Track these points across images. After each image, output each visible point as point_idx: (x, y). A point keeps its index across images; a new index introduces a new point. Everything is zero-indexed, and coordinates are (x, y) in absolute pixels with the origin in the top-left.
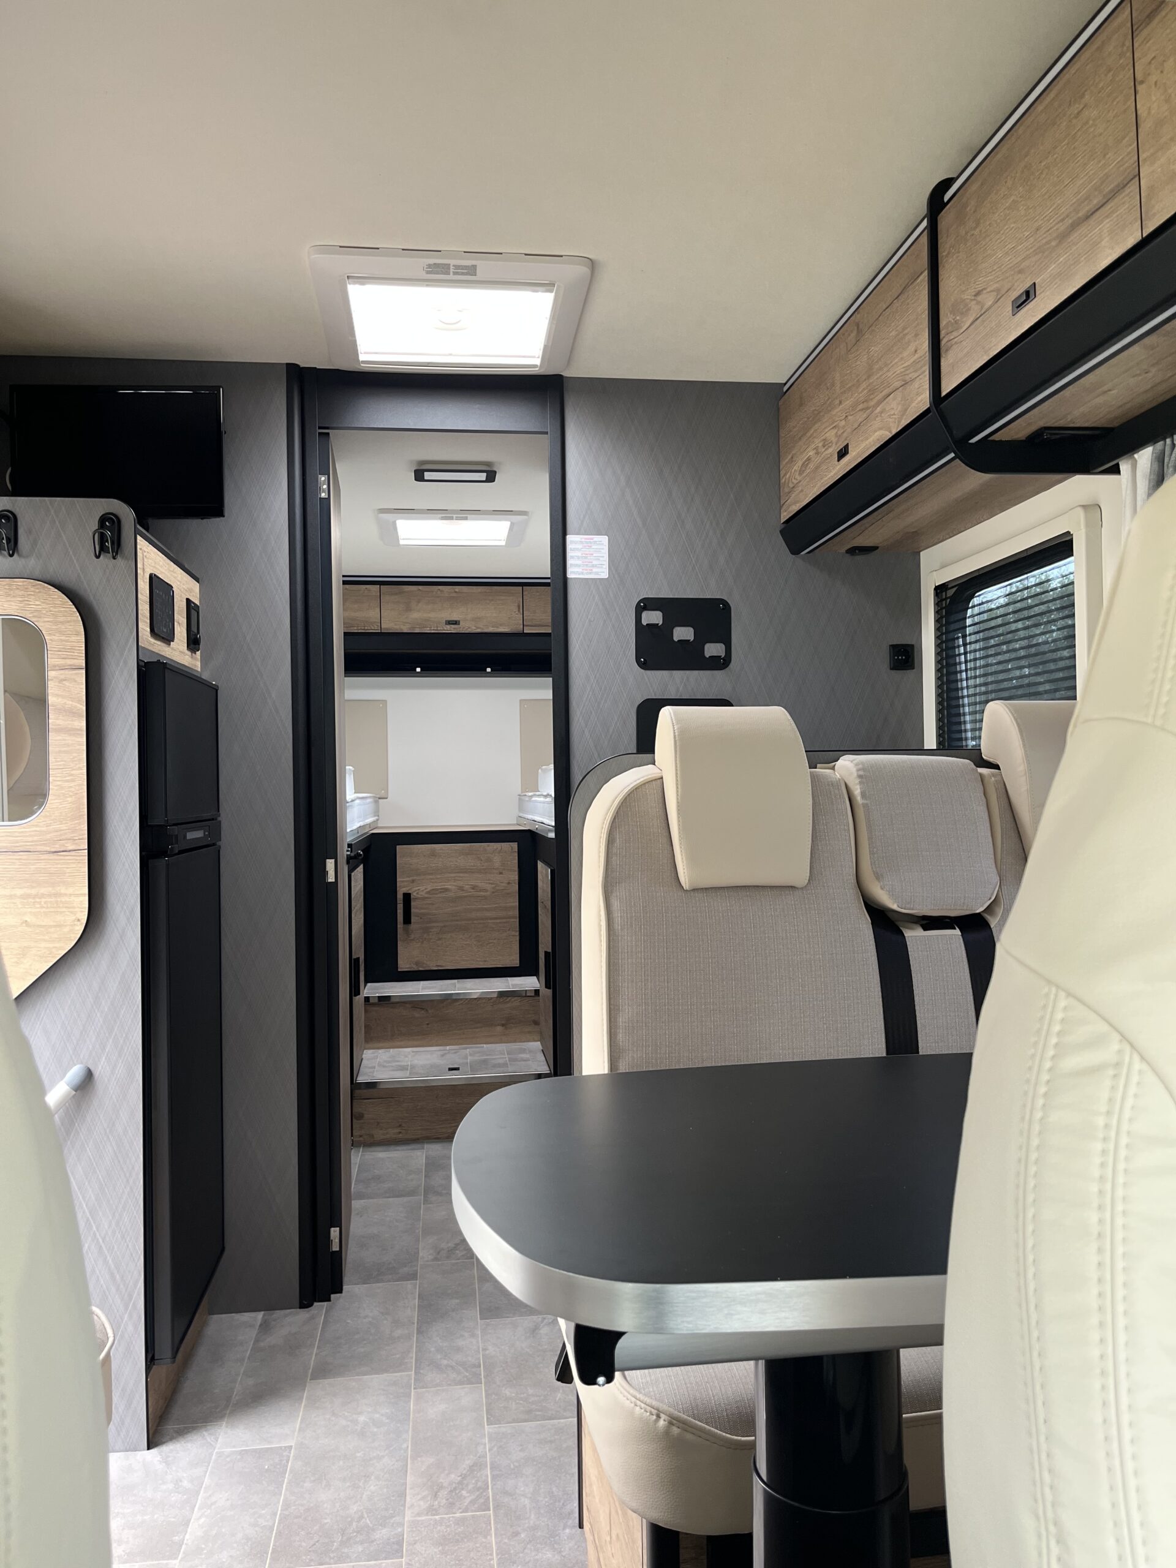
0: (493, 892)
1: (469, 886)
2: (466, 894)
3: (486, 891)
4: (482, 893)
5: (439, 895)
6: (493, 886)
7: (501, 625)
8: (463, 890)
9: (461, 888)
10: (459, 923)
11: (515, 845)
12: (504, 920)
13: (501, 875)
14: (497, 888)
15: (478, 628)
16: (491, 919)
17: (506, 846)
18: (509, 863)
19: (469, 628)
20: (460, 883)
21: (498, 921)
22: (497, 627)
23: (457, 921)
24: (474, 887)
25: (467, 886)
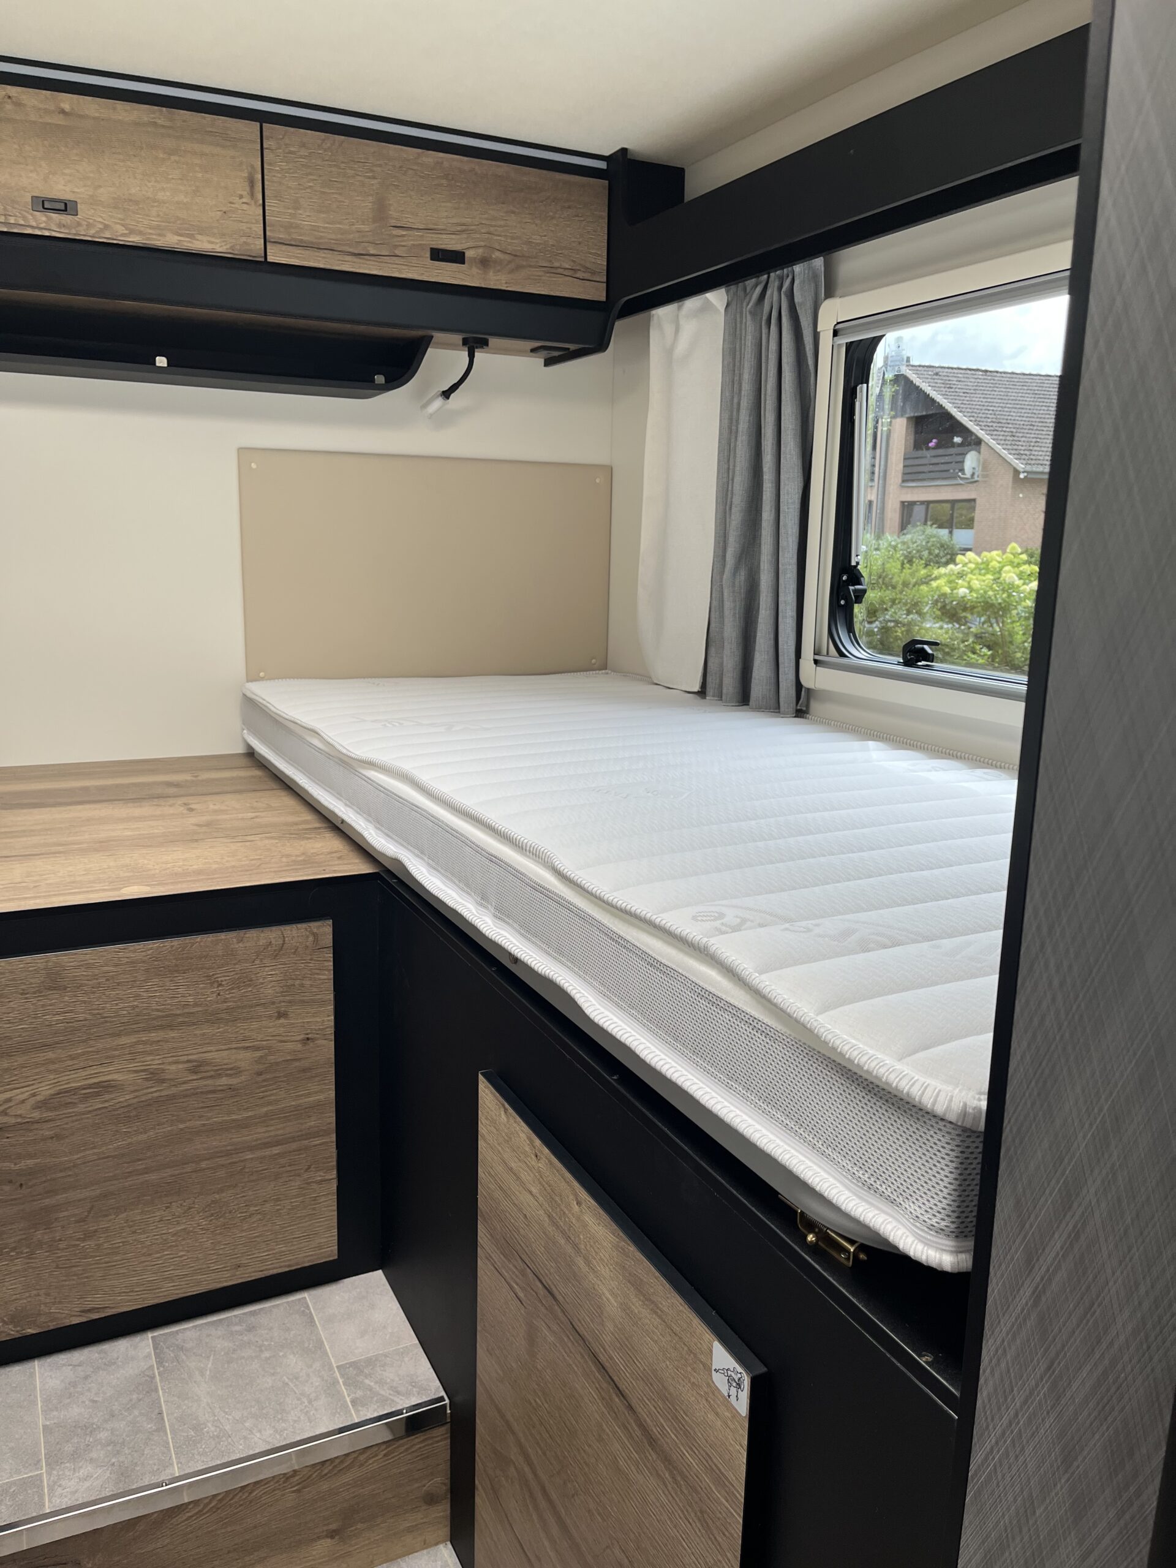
0: (260, 1074)
1: (181, 1066)
2: (174, 1090)
3: (237, 1071)
4: (224, 1081)
5: (81, 1107)
6: (258, 1054)
7: (202, 231)
8: (163, 1081)
9: (155, 1076)
10: (153, 1177)
11: (324, 930)
12: (294, 1146)
13: (282, 1021)
14: (272, 1058)
15: (132, 232)
16: (251, 1149)
17: (295, 934)
18: (307, 983)
19: (106, 227)
20: (154, 1062)
21: (276, 1150)
22: (192, 236)
23: (147, 1171)
24: (196, 1068)
25: (173, 1067)
